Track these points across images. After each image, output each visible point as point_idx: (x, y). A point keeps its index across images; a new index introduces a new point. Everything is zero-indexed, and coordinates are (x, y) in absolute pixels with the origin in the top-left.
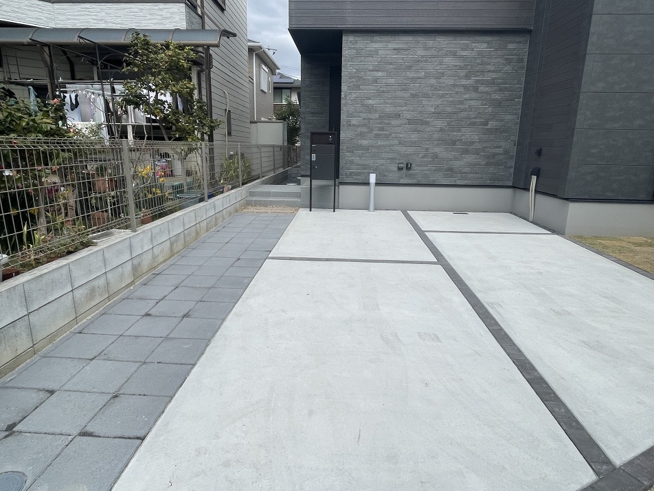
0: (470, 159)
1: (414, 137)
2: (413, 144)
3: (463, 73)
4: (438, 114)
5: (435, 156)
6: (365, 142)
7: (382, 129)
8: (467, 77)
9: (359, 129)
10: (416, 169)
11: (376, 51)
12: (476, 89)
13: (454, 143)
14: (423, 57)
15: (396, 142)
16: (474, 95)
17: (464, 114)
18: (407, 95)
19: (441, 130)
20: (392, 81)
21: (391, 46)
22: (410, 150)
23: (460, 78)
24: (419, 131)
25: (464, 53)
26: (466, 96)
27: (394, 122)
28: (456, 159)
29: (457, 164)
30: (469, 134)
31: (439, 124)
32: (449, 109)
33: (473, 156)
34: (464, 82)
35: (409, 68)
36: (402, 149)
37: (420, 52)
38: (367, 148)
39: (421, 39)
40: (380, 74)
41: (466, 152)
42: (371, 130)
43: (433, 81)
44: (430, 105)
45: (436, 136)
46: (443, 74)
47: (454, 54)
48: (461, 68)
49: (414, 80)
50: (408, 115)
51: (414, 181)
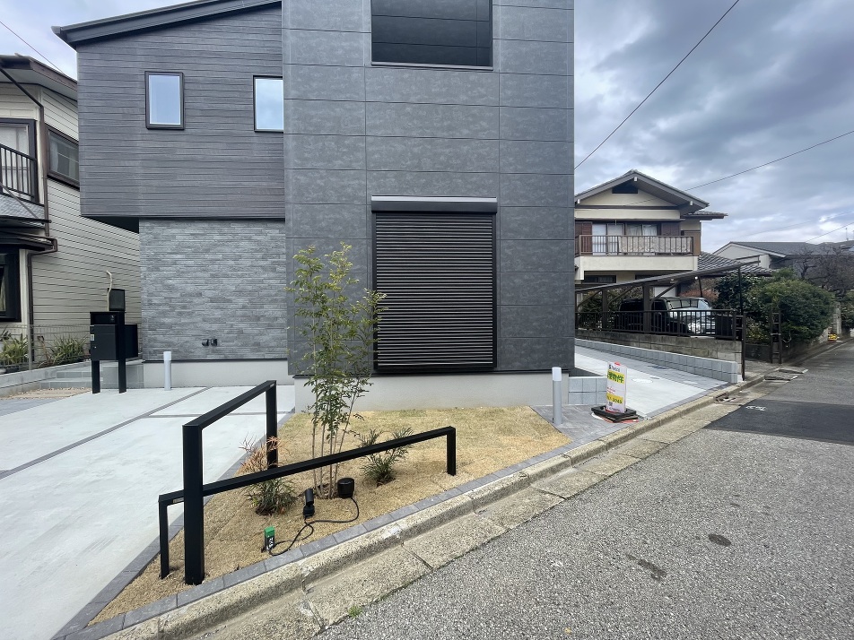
0: (276, 333)
1: (218, 314)
2: (217, 320)
3: (259, 255)
4: (240, 293)
5: (241, 332)
6: (167, 320)
7: (184, 307)
8: (263, 258)
9: (161, 308)
10: (222, 345)
11: (174, 236)
12: (274, 270)
13: (258, 318)
14: (219, 241)
15: (200, 319)
16: (272, 275)
17: (265, 292)
18: (206, 275)
19: (244, 307)
20: (191, 263)
21: (187, 232)
22: (215, 327)
23: (257, 259)
24: (222, 309)
25: (259, 238)
26: (266, 276)
27: (196, 300)
28: (261, 334)
29: (263, 339)
30: (272, 310)
31: (241, 301)
32: (250, 288)
33: (279, 331)
34: (263, 263)
35: (207, 251)
36: (207, 326)
37: (217, 237)
38: (170, 327)
39: (216, 225)
40: (179, 256)
41: (270, 327)
42: (173, 308)
43: (232, 263)
44: (230, 285)
45: (239, 312)
46: (240, 257)
47: (250, 239)
48: (257, 251)
49: (213, 261)
50: (209, 294)
51: (222, 357)
